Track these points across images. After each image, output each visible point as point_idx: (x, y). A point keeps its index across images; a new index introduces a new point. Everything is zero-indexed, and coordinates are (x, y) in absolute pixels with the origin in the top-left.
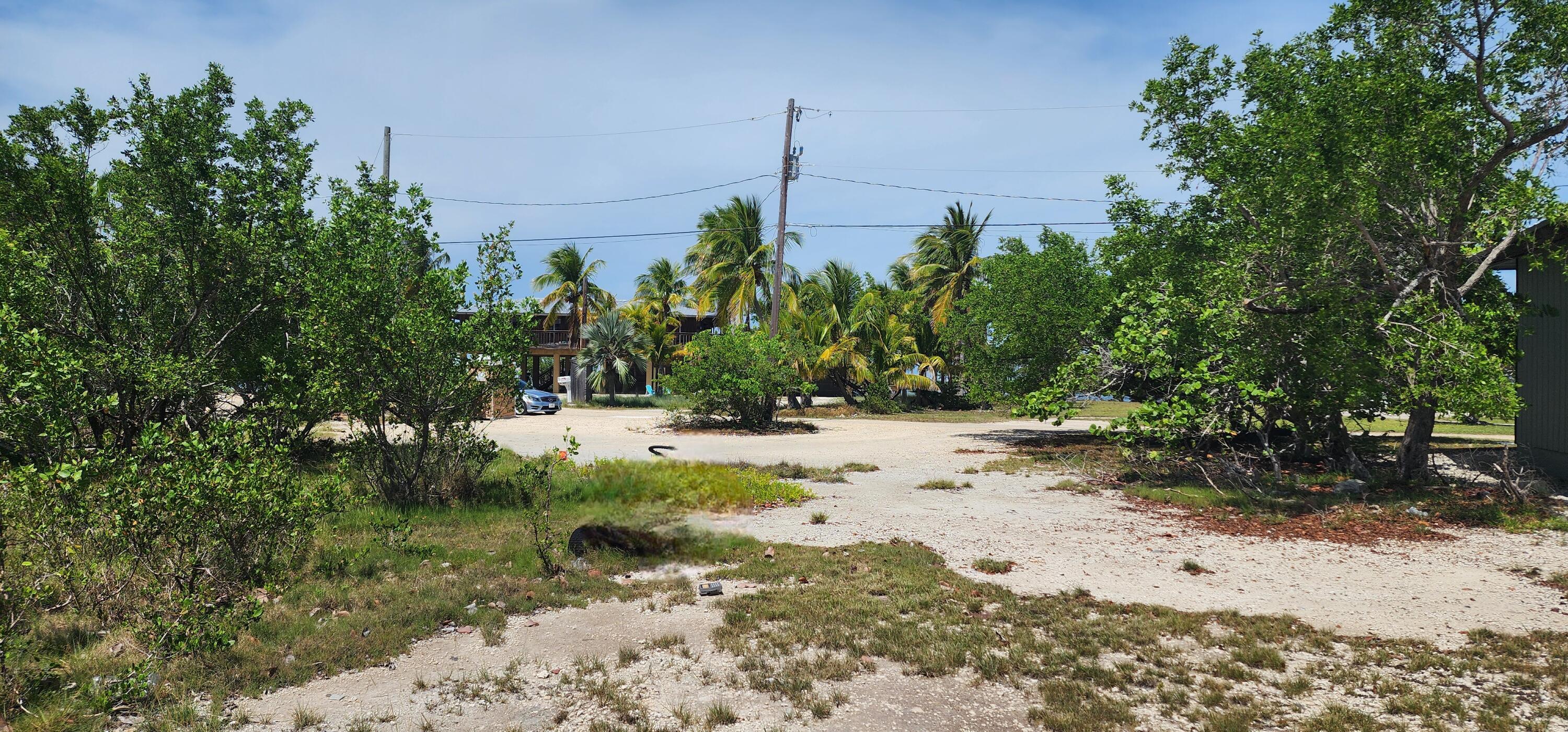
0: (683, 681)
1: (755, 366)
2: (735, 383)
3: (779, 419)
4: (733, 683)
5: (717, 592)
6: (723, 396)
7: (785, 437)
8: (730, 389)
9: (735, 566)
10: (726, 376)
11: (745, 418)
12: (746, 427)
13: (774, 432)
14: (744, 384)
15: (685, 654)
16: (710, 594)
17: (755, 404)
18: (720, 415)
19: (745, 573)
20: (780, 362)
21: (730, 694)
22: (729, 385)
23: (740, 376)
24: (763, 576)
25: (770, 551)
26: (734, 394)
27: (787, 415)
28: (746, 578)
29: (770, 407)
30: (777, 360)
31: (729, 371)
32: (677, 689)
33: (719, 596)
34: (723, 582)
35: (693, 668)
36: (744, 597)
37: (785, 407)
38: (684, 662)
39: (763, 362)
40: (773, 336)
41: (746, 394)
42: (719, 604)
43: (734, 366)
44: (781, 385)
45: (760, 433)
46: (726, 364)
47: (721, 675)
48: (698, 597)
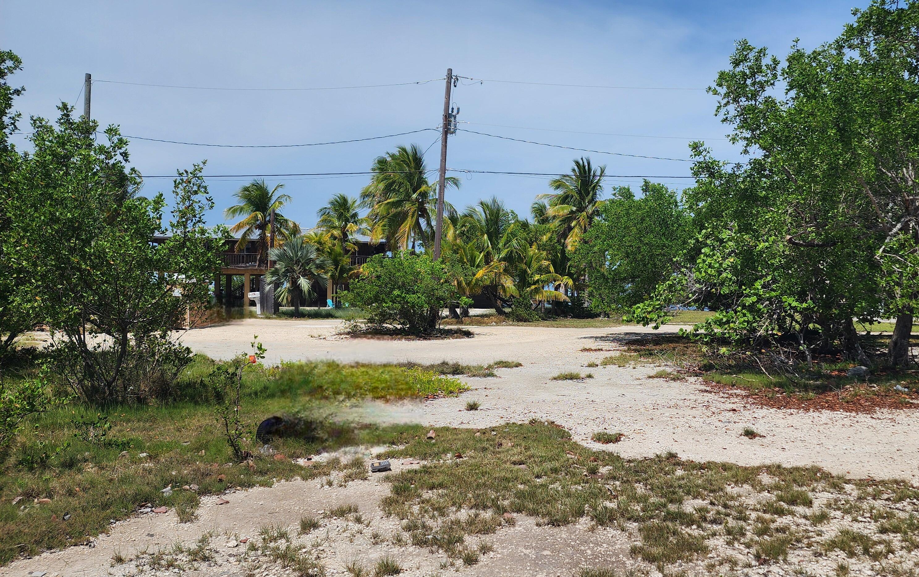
0: (356, 542)
1: (421, 283)
2: (404, 298)
3: (441, 327)
4: (399, 541)
5: (386, 469)
6: (393, 309)
7: (446, 341)
8: (399, 303)
9: (401, 447)
10: (396, 292)
11: (413, 326)
12: (413, 334)
13: (437, 338)
14: (411, 298)
15: (358, 520)
16: (380, 471)
17: (421, 315)
18: (391, 324)
19: (410, 453)
20: (442, 281)
21: (396, 550)
22: (398, 299)
23: (408, 292)
24: (426, 454)
25: (431, 434)
26: (403, 307)
27: (448, 324)
28: (411, 456)
29: (434, 317)
30: (439, 279)
31: (399, 288)
32: (351, 549)
33: (388, 472)
34: (391, 461)
35: (364, 531)
36: (409, 472)
37: (447, 317)
38: (357, 527)
39: (428, 280)
40: (436, 260)
41: (413, 306)
42: (387, 479)
43: (403, 284)
44: (443, 299)
45: (425, 339)
46: (396, 283)
47: (389, 536)
48: (370, 473)
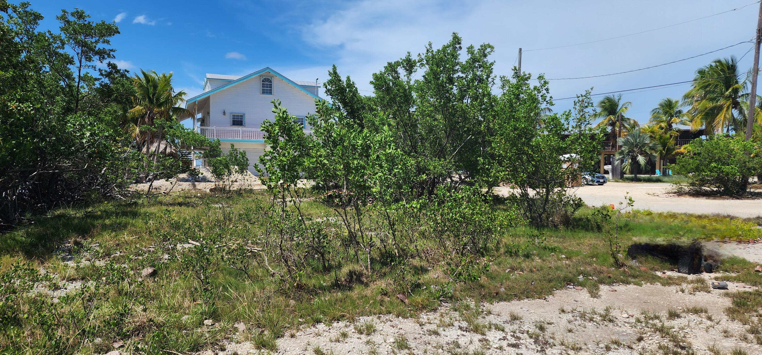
0: (710, 333)
1: (734, 157)
2: (720, 169)
3: (752, 190)
4: (745, 339)
5: (724, 288)
6: (711, 176)
7: (757, 201)
8: (716, 172)
9: (734, 275)
10: (713, 165)
11: (727, 189)
12: (729, 194)
13: (748, 198)
14: (726, 169)
15: (710, 318)
16: (719, 288)
17: (734, 181)
18: (709, 187)
19: (743, 280)
20: (753, 155)
21: (743, 345)
22: (715, 169)
23: (724, 164)
24: (756, 282)
25: (758, 268)
26: (719, 175)
28: (743, 282)
29: (745, 183)
30: (751, 154)
31: (715, 161)
32: (707, 336)
33: (726, 291)
34: (728, 283)
35: (716, 327)
36: (745, 293)
37: (756, 183)
38: (709, 323)
39: (740, 155)
40: (747, 140)
41: (727, 174)
42: (727, 295)
43: (719, 159)
44: (754, 170)
45: (739, 198)
46: (714, 158)
47: (736, 334)
48: (712, 289)
